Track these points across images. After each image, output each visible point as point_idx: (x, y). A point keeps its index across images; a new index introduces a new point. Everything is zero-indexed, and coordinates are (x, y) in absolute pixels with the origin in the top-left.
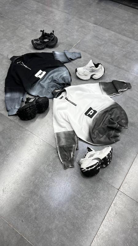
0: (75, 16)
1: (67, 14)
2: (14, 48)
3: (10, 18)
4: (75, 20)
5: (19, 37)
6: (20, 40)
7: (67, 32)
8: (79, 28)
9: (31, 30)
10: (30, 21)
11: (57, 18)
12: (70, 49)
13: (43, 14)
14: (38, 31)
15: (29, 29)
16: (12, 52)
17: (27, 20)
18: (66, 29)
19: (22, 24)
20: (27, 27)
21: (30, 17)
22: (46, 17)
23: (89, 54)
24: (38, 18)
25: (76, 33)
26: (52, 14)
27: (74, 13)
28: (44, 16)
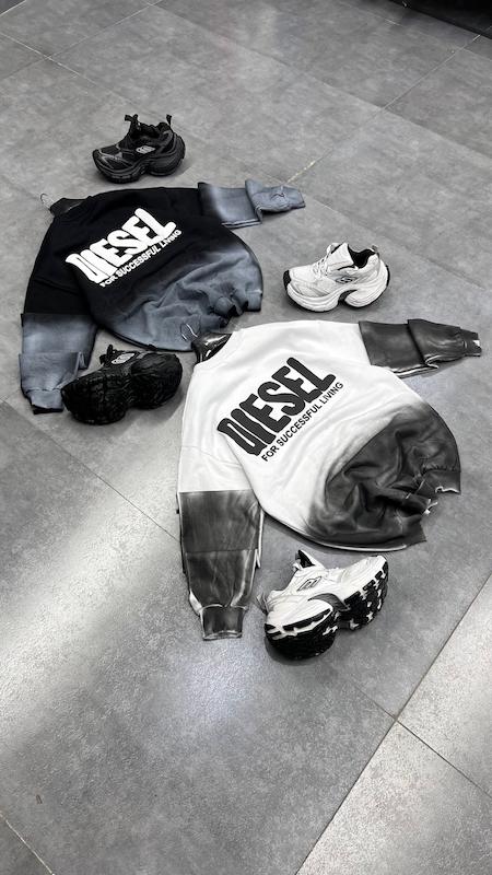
0: (307, 71)
3: (80, 70)
4: (305, 87)
7: (271, 128)
8: (318, 116)
10: (145, 83)
13: (193, 61)
18: (269, 118)
19: (117, 93)
23: (342, 211)
25: (305, 135)
27: (306, 61)
28: (198, 66)
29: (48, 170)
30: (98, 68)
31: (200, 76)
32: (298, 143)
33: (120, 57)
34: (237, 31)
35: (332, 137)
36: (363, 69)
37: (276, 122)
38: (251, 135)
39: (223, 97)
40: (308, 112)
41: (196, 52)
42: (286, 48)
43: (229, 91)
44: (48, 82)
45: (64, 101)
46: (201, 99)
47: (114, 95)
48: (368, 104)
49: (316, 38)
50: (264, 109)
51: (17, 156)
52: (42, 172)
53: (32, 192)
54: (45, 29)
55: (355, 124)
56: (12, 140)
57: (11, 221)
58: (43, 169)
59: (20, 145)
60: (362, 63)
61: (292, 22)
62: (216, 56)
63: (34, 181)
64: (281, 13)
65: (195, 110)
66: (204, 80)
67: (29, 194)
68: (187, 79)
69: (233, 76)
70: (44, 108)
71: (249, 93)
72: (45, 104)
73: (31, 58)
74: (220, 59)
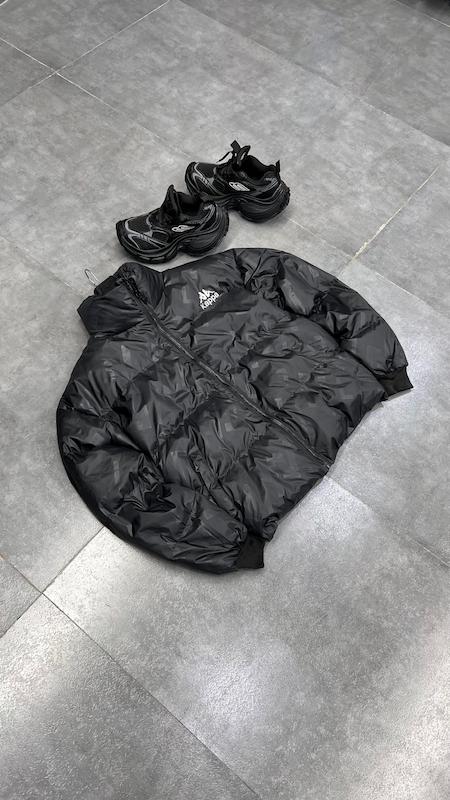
5: (130, 188)
13: (228, 79)
19: (144, 125)
21: (175, 92)
23: (423, 297)
25: (368, 186)
26: (265, 80)
27: (360, 81)
28: (234, 86)
29: (70, 237)
30: (118, 88)
31: (237, 103)
32: (362, 197)
33: (142, 73)
34: (275, 37)
35: (400, 190)
36: (425, 92)
37: (333, 168)
38: (307, 186)
39: (268, 132)
40: (368, 154)
41: (230, 66)
42: (334, 62)
43: (272, 123)
44: (60, 109)
45: (80, 136)
47: (138, 126)
48: (438, 142)
49: (367, 48)
50: (317, 148)
51: (30, 217)
52: (61, 240)
53: (54, 271)
54: (49, 30)
55: (425, 171)
56: (25, 193)
57: (30, 314)
58: (64, 238)
59: (33, 200)
60: (424, 84)
61: (338, 24)
62: (254, 72)
63: (54, 254)
64: (324, 13)
66: (243, 107)
67: (49, 274)
68: (222, 105)
69: (278, 102)
70: (58, 147)
71: (297, 125)
72: (58, 141)
73: (36, 73)
74: (259, 77)
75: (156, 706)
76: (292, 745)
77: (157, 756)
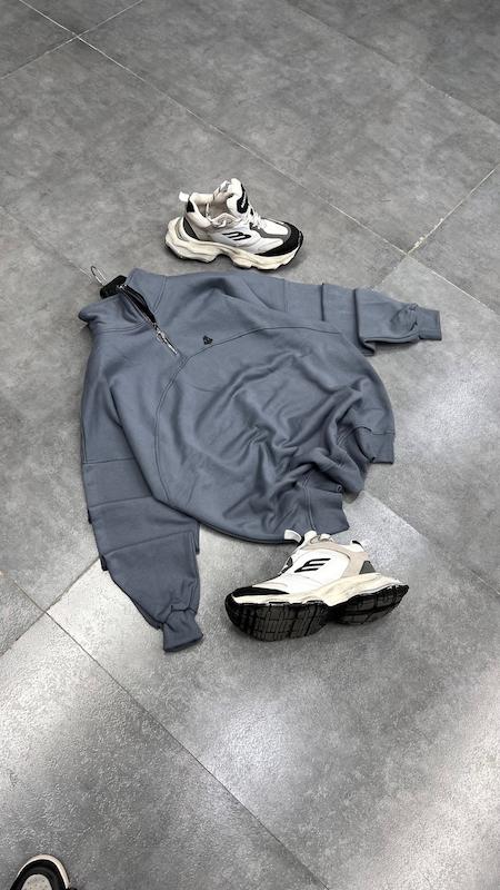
0: (423, 74)
1: (387, 58)
2: (130, 229)
3: (120, 58)
4: (422, 99)
5: (157, 168)
6: (160, 186)
7: (381, 162)
8: (440, 146)
9: (212, 138)
10: (210, 84)
11: (339, 80)
12: (394, 263)
13: (271, 51)
14: (246, 144)
15: (206, 130)
16: (122, 253)
17: (196, 76)
18: (377, 146)
19: (175, 98)
20: (198, 116)
21: (211, 62)
22: (287, 68)
23: (485, 300)
24: (248, 73)
25: (428, 175)
26: (314, 54)
27: (420, 59)
28: (278, 59)
29: (87, 218)
30: (146, 57)
31: (282, 77)
32: (419, 187)
33: (175, 41)
34: (326, 7)
35: (463, 181)
36: (493, 73)
37: (387, 154)
38: (356, 173)
39: (315, 111)
40: (427, 140)
41: (275, 38)
42: (391, 37)
43: (321, 101)
44: (81, 77)
45: (102, 107)
46: (286, 112)
47: (168, 99)
49: (429, 24)
50: (370, 132)
51: (44, 195)
52: (78, 223)
53: (69, 256)
55: (491, 161)
56: (36, 169)
57: (40, 303)
58: (81, 219)
59: (48, 176)
60: (493, 66)
62: (301, 44)
63: (70, 237)
65: (281, 129)
66: (287, 83)
67: (63, 259)
68: (264, 79)
69: (328, 77)
70: (77, 119)
71: (348, 104)
72: (77, 112)
73: (56, 37)
74: (306, 50)
75: (170, 741)
76: (323, 790)
77: (170, 797)
